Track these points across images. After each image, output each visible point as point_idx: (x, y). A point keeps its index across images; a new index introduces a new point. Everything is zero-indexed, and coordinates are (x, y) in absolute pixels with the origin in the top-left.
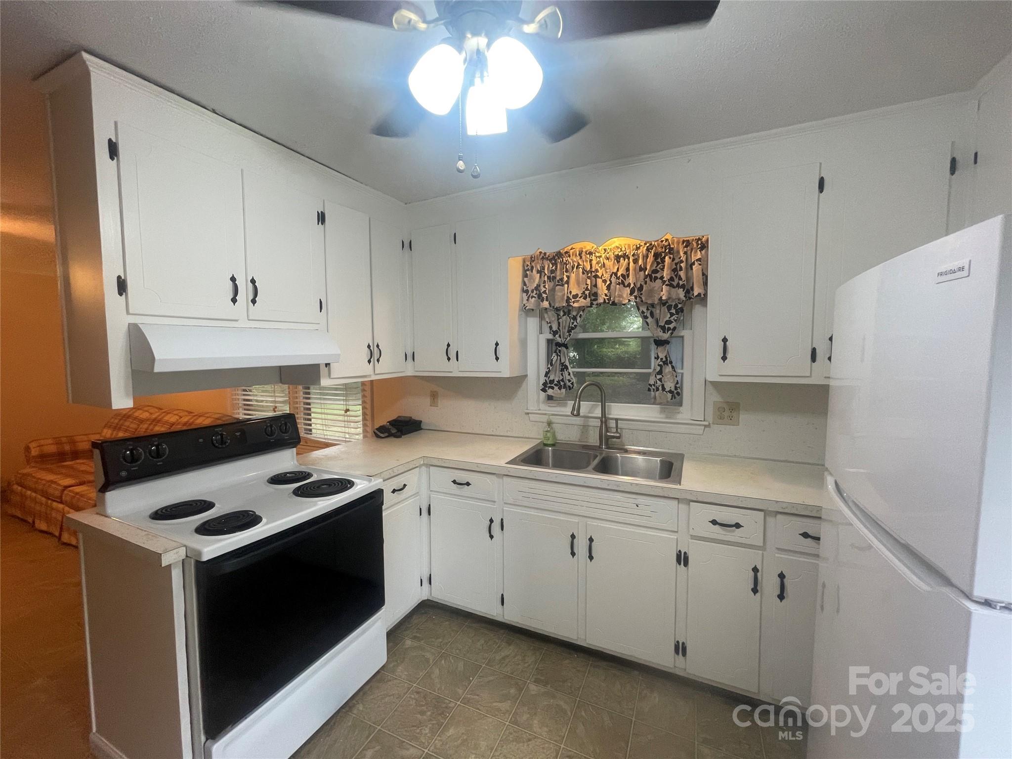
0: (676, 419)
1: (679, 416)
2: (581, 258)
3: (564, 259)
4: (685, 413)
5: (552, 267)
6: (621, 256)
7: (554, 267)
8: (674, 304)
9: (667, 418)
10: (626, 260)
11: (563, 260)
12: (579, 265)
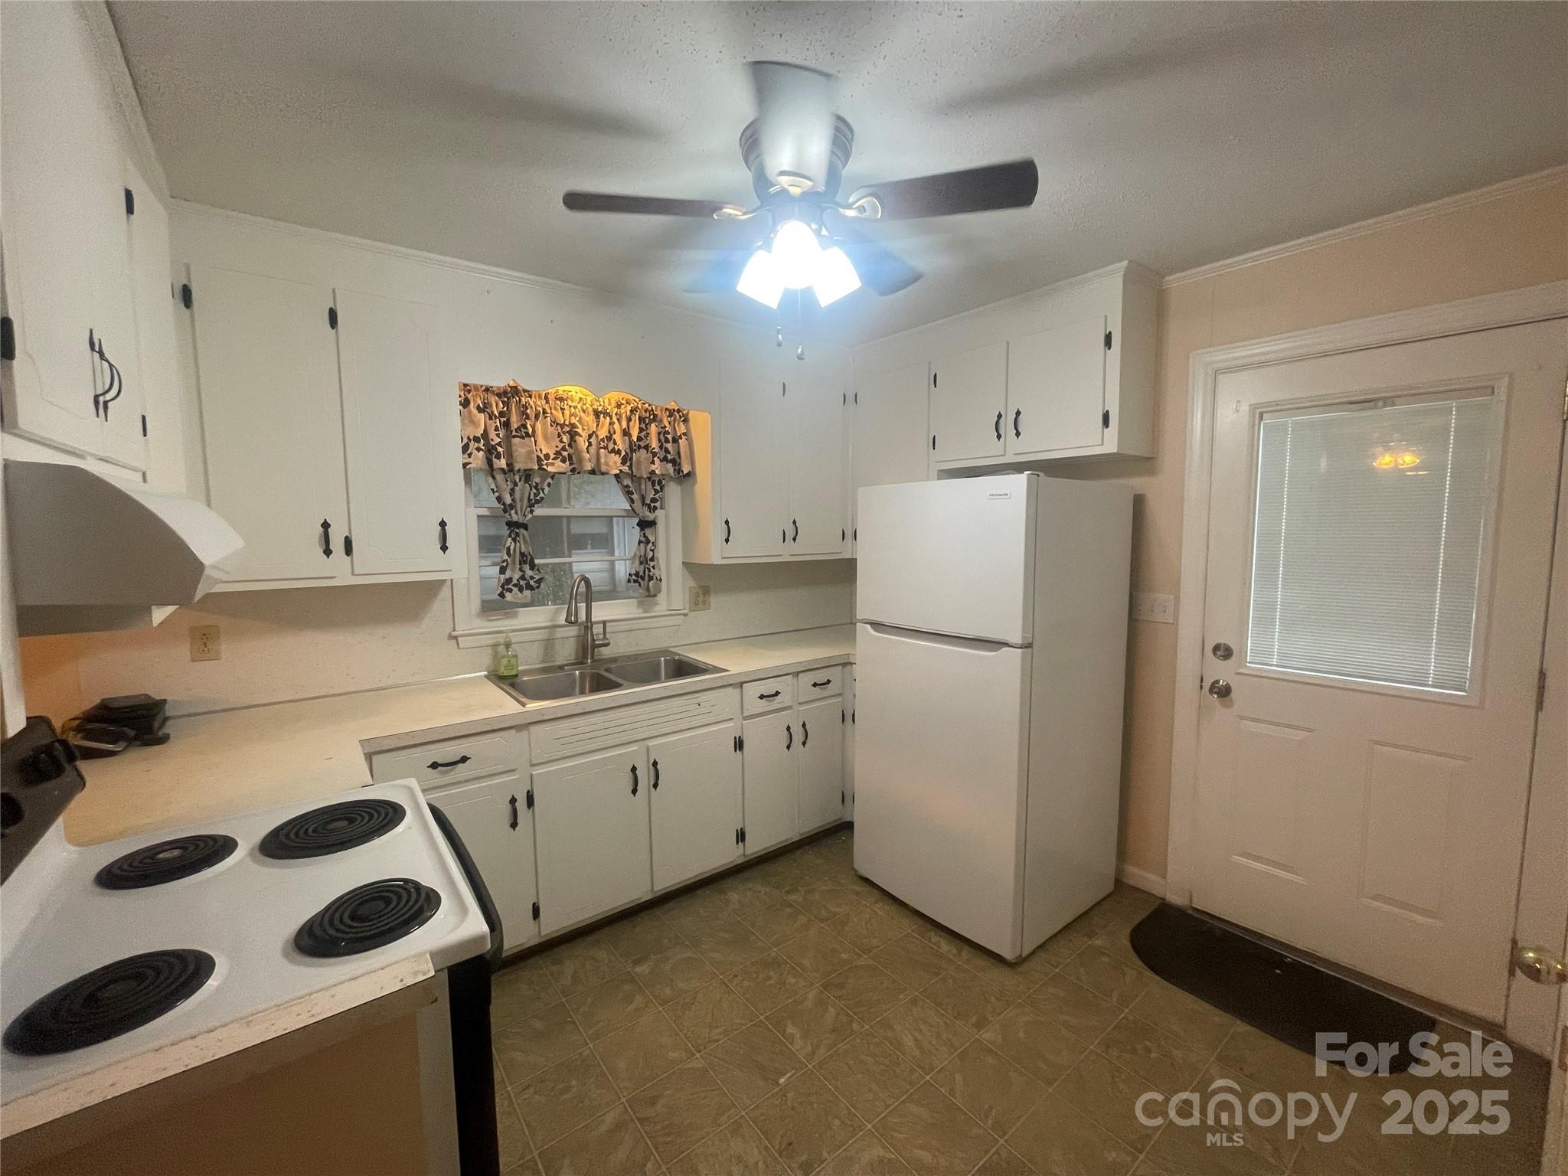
0: (654, 612)
1: (657, 608)
2: (547, 402)
3: (523, 399)
4: (662, 604)
5: (503, 408)
6: (601, 412)
7: (505, 409)
8: (657, 479)
9: (646, 612)
10: (608, 418)
11: (520, 400)
12: (545, 412)
